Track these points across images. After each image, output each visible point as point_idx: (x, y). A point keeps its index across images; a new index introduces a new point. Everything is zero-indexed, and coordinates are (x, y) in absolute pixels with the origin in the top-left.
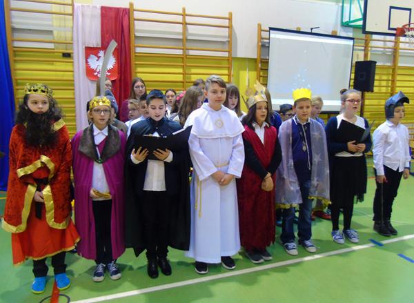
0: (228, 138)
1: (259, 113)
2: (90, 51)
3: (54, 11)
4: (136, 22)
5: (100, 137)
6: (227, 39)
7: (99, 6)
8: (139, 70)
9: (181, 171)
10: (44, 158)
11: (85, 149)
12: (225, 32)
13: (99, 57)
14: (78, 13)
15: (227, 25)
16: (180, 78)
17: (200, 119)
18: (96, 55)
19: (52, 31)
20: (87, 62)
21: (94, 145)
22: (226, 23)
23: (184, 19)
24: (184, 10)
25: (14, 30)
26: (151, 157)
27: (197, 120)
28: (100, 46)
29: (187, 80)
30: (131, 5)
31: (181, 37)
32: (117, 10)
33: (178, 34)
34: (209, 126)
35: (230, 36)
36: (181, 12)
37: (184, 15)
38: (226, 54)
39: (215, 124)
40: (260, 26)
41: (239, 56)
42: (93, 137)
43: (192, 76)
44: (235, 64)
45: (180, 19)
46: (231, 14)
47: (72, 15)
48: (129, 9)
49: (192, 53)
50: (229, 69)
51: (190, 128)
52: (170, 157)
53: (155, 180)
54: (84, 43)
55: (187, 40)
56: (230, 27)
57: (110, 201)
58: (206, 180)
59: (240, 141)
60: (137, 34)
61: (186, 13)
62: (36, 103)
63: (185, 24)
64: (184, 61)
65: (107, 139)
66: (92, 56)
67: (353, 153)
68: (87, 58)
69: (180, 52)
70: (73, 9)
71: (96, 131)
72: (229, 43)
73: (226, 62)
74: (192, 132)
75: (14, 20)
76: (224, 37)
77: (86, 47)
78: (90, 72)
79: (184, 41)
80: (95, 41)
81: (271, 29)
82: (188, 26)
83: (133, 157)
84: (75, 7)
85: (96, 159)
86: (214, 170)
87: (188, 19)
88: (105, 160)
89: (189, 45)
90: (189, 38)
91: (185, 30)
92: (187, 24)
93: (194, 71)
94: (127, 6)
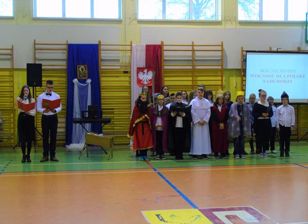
0: (204, 109)
1: (219, 101)
2: (140, 70)
3: (120, 49)
4: (164, 52)
5: (160, 109)
6: (220, 58)
7: (145, 45)
8: (166, 79)
9: (188, 120)
10: (146, 115)
11: (155, 113)
12: (219, 53)
13: (144, 73)
14: (134, 49)
15: (220, 49)
16: (190, 83)
17: (195, 102)
18: (143, 72)
19: (119, 60)
20: (138, 76)
21: (158, 111)
22: (220, 48)
23: (193, 48)
24: (193, 43)
25: (102, 60)
26: (178, 115)
27: (193, 102)
28: (145, 67)
29: (195, 84)
30: (162, 42)
31: (191, 59)
32: (155, 46)
33: (189, 57)
34: (198, 105)
35: (222, 56)
36: (191, 44)
37: (193, 46)
38: (220, 67)
39: (200, 104)
40: (242, 48)
41: (229, 68)
42: (158, 108)
43: (199, 82)
44: (226, 73)
45: (190, 48)
46: (222, 43)
47: (131, 50)
48: (161, 45)
49: (197, 67)
50: (222, 76)
51: (191, 106)
52: (184, 115)
53: (179, 123)
54: (137, 65)
55: (195, 60)
56: (222, 51)
57: (162, 131)
58: (196, 124)
59: (209, 110)
60: (165, 59)
61: (194, 44)
62: (143, 99)
63: (193, 51)
64: (193, 72)
65: (162, 109)
66: (140, 72)
67: (264, 117)
68: (138, 73)
69: (191, 67)
70: (131, 47)
71: (159, 107)
72: (222, 60)
73: (220, 72)
74: (192, 107)
75: (102, 55)
76: (219, 57)
77: (138, 68)
78: (139, 82)
79: (193, 61)
80: (143, 64)
81: (247, 51)
82: (196, 52)
83: (172, 114)
84: (133, 47)
85: (159, 116)
86: (199, 120)
87: (195, 48)
88: (162, 116)
89: (195, 63)
90: (196, 59)
91: (193, 54)
92: (194, 51)
93: (199, 78)
94: (159, 43)
